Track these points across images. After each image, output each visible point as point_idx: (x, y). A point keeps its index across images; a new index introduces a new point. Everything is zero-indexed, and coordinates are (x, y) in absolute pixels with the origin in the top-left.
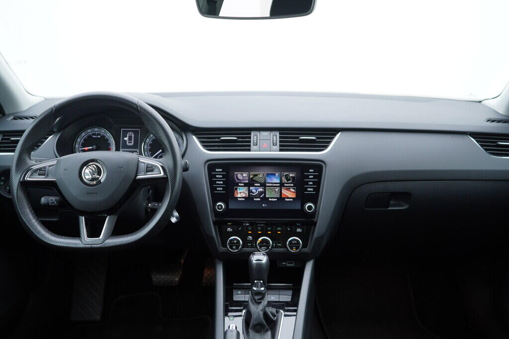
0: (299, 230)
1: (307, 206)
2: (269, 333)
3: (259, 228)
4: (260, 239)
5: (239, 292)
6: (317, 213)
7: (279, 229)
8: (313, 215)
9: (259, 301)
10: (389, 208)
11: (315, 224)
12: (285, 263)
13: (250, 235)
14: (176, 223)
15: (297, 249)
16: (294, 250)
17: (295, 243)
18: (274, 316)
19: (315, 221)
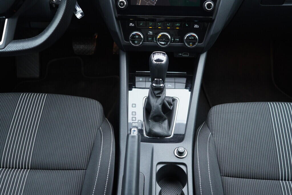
0: (196, 26)
1: (207, 3)
2: (166, 122)
3: (159, 24)
4: (160, 35)
5: (141, 79)
6: (216, 11)
7: (178, 25)
8: (212, 13)
9: (159, 95)
10: (284, 5)
11: (212, 21)
12: (181, 54)
13: (151, 30)
14: (82, 18)
15: (193, 45)
16: (191, 46)
17: (192, 39)
18: (170, 104)
19: (213, 18)
